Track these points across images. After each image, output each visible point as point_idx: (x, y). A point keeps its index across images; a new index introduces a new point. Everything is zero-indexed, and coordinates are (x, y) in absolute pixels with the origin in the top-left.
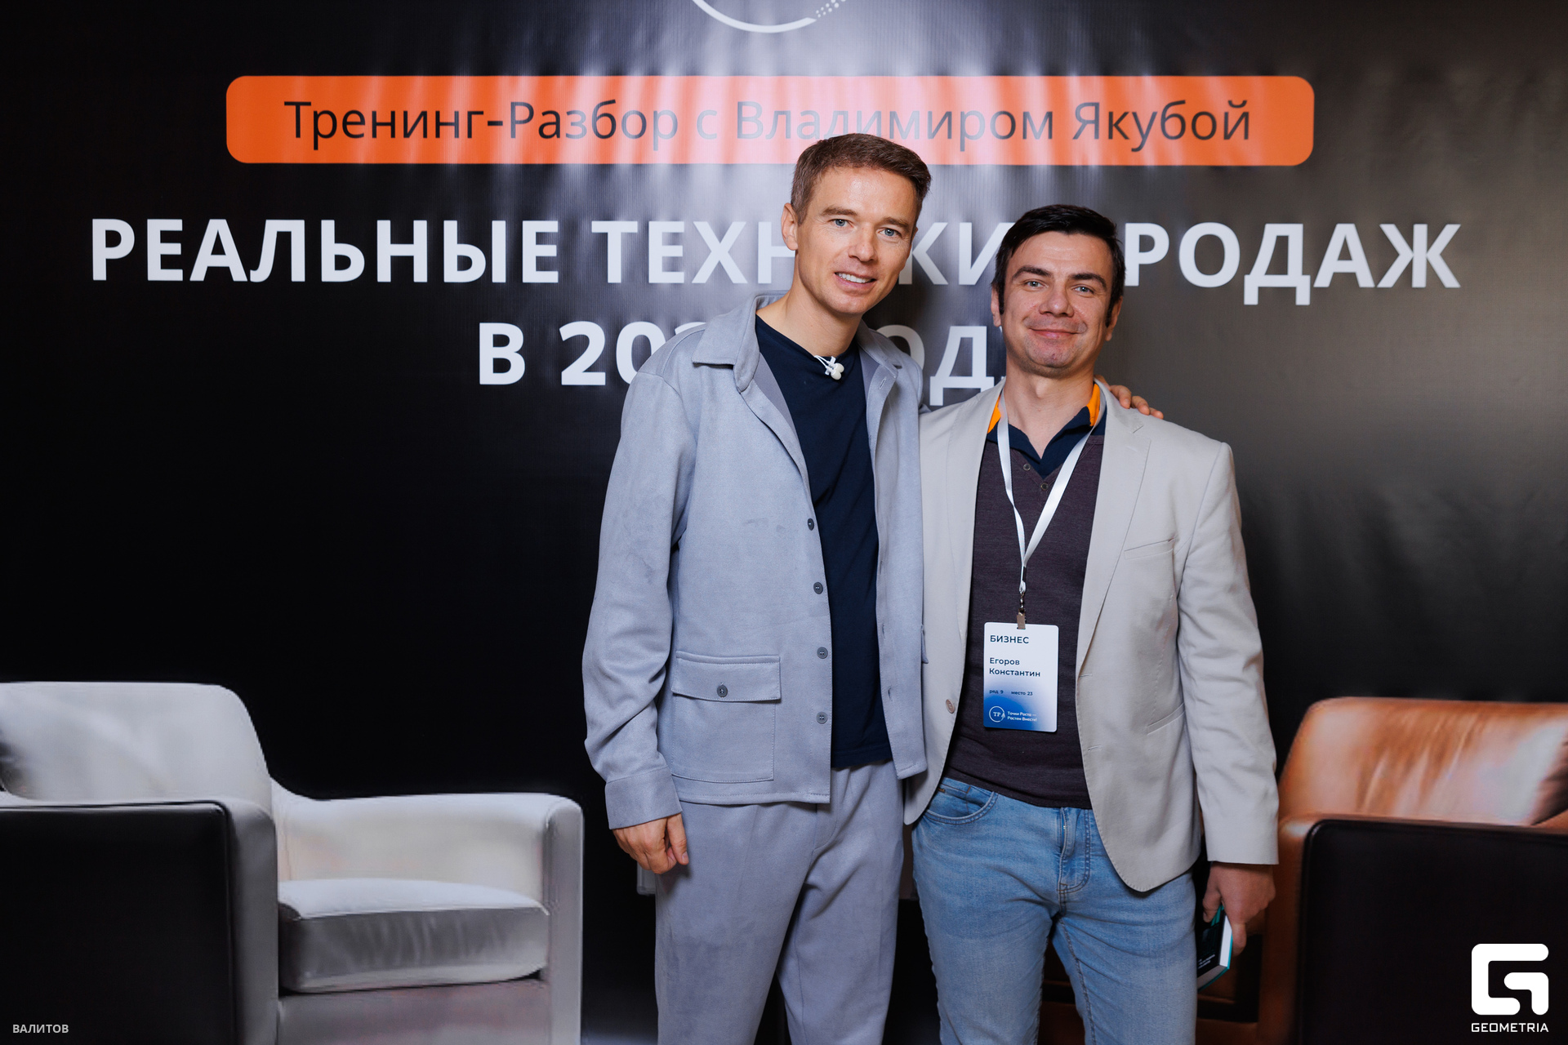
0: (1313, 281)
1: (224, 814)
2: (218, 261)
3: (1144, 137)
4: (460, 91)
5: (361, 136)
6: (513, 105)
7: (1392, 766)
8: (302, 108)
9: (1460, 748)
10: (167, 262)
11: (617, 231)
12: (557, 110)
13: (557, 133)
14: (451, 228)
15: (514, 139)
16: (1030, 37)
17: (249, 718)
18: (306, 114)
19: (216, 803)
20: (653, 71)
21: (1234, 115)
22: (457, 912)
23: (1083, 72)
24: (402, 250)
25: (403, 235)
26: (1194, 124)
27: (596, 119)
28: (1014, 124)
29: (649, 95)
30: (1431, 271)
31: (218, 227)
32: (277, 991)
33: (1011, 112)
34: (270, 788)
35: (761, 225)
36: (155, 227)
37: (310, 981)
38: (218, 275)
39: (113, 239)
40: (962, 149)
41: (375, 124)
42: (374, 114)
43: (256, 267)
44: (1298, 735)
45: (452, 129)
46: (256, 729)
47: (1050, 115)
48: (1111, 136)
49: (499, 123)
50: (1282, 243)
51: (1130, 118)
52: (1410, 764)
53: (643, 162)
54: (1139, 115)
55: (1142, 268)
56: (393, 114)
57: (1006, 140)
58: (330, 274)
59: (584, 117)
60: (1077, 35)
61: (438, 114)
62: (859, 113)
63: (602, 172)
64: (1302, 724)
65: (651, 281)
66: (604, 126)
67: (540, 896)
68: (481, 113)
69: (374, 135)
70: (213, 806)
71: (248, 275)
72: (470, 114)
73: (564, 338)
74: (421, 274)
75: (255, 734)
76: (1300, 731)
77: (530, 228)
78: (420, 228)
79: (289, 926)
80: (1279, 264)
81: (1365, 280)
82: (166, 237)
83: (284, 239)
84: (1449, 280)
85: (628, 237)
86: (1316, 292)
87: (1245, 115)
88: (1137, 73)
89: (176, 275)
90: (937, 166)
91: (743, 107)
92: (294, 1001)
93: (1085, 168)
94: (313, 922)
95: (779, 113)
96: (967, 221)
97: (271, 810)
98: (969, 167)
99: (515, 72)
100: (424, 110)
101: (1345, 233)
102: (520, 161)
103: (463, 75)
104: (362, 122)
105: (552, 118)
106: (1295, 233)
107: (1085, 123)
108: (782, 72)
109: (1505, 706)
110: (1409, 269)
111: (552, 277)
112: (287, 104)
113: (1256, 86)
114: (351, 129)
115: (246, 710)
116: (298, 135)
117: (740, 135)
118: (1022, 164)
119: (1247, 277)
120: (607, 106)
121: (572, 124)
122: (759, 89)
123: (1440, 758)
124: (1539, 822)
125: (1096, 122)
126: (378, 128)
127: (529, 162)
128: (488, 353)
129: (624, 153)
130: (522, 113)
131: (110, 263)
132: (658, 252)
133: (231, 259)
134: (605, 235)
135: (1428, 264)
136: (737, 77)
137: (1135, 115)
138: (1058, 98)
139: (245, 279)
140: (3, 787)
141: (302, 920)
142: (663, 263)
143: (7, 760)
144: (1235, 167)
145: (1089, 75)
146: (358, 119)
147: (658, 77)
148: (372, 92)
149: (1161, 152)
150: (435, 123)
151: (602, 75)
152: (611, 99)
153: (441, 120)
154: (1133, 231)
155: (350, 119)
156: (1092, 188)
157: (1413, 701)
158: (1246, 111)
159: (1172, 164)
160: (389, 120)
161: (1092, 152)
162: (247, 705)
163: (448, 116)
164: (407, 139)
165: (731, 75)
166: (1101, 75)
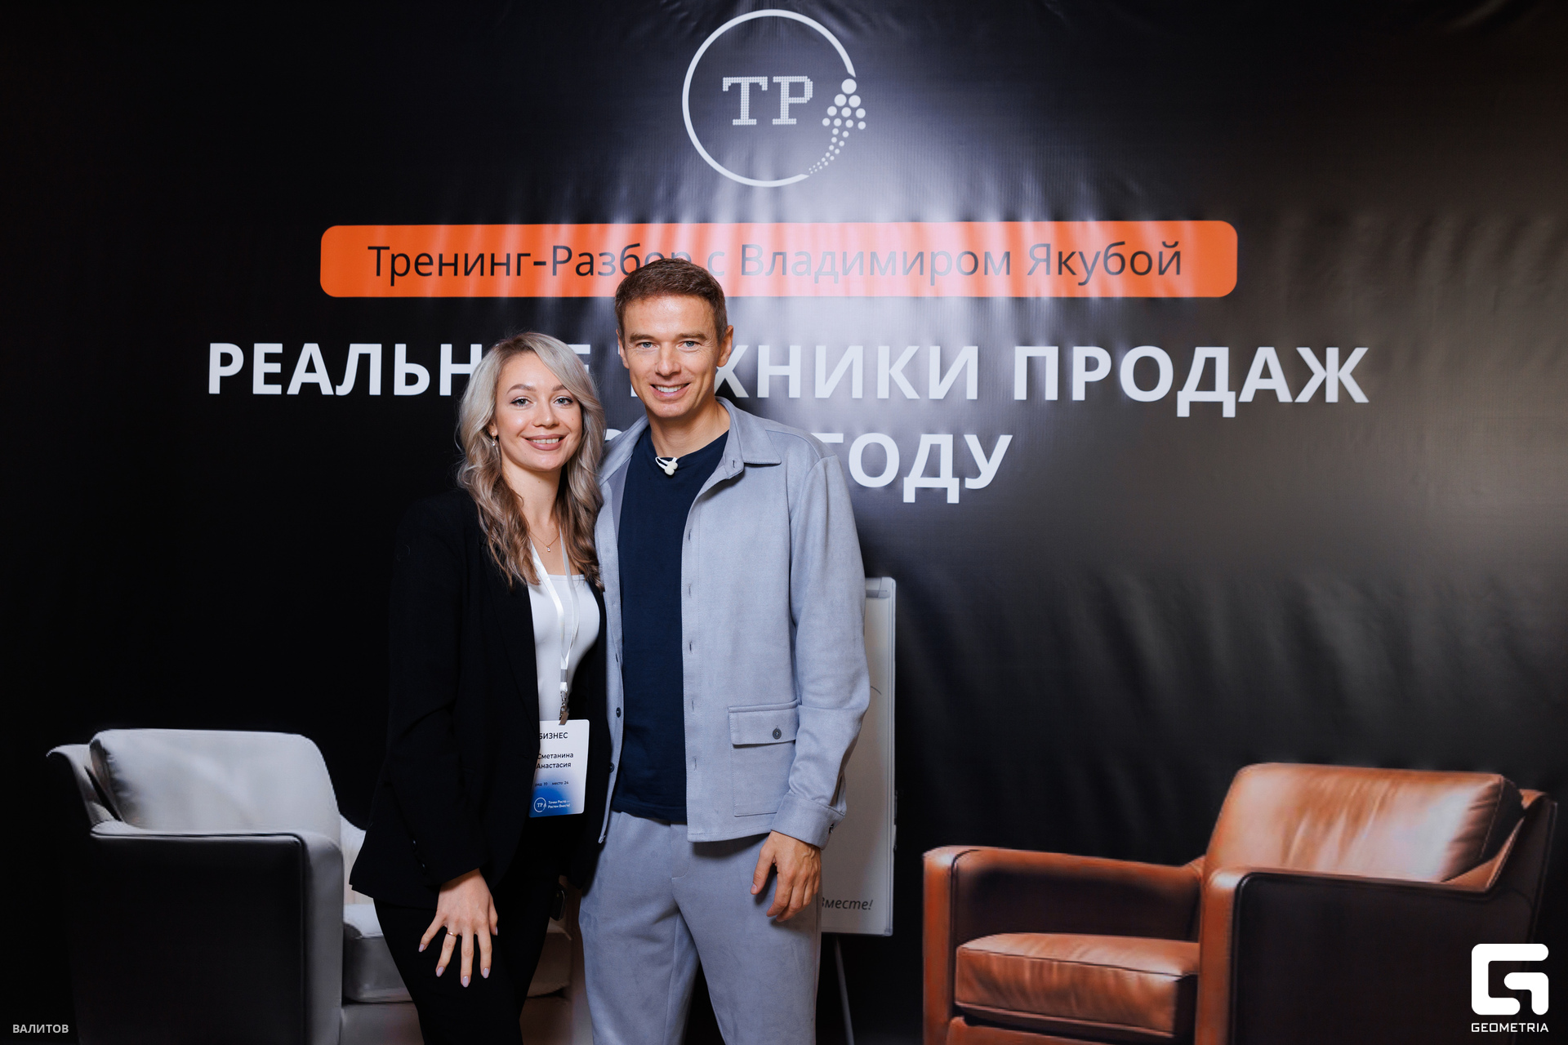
0: (1238, 396)
1: (300, 845)
2: (311, 378)
3: (1089, 273)
4: (512, 237)
5: (430, 274)
7: (1313, 825)
8: (382, 251)
9: (1375, 810)
10: (269, 379)
12: (588, 252)
13: (591, 271)
15: (555, 277)
16: (991, 188)
17: (324, 763)
18: (386, 256)
19: (295, 836)
20: (672, 219)
21: (1168, 254)
23: (1036, 219)
24: (461, 369)
25: (462, 356)
26: (1132, 261)
27: (623, 259)
28: (976, 263)
29: (668, 239)
30: (1342, 387)
31: (311, 350)
32: (341, 1000)
33: (973, 252)
34: (339, 824)
35: (760, 347)
36: (261, 349)
37: (368, 992)
38: (310, 389)
39: (226, 360)
40: (933, 284)
41: (441, 264)
42: (441, 256)
43: (341, 383)
44: (1228, 796)
45: (505, 267)
46: (330, 773)
47: (1008, 254)
48: (1060, 272)
49: (543, 263)
50: (1210, 363)
51: (1077, 256)
52: (1329, 825)
54: (1084, 254)
55: (1088, 384)
56: (456, 256)
57: (970, 276)
58: (401, 389)
59: (612, 261)
60: (1031, 188)
61: (493, 256)
62: (845, 254)
64: (1232, 787)
68: (529, 255)
69: (440, 274)
70: (292, 838)
71: (334, 390)
72: (519, 256)
75: (329, 777)
76: (1230, 792)
78: (476, 351)
79: (353, 944)
80: (1207, 383)
81: (1284, 396)
82: (269, 358)
83: (364, 360)
84: (1359, 396)
86: (1240, 406)
87: (1177, 254)
88: (1083, 220)
89: (276, 389)
90: (911, 298)
91: (747, 250)
92: (355, 1010)
93: (1038, 299)
94: (374, 941)
95: (776, 254)
96: (936, 345)
97: (339, 843)
98: (938, 298)
99: (557, 221)
100: (482, 253)
101: (1266, 355)
102: (560, 295)
103: (514, 223)
104: (431, 263)
105: (587, 259)
106: (1221, 355)
107: (1038, 261)
108: (779, 218)
109: (1415, 773)
110: (1323, 387)
112: (370, 248)
113: (1187, 229)
114: (420, 267)
115: (321, 756)
116: (378, 274)
117: (743, 272)
118: (983, 296)
119: (1179, 393)
120: (633, 249)
121: (604, 264)
122: (760, 233)
123: (1356, 819)
124: (1449, 879)
125: (1048, 260)
126: (444, 267)
127: (567, 296)
130: (562, 255)
131: (223, 379)
133: (321, 377)
135: (1340, 383)
136: (742, 224)
137: (1081, 254)
138: (1015, 240)
139: (332, 393)
140: (121, 817)
141: (364, 938)
143: (125, 795)
144: (1169, 298)
145: (1042, 221)
146: (427, 260)
147: (676, 224)
148: (439, 238)
149: (1103, 285)
150: (490, 264)
151: (629, 223)
152: (637, 243)
153: (496, 261)
154: (1079, 354)
155: (421, 260)
156: (1045, 316)
157: (1331, 768)
158: (1178, 250)
159: (1114, 296)
160: (453, 261)
161: (1044, 286)
162: (322, 752)
163: (499, 259)
164: (467, 277)
165: (736, 222)
166: (1052, 220)
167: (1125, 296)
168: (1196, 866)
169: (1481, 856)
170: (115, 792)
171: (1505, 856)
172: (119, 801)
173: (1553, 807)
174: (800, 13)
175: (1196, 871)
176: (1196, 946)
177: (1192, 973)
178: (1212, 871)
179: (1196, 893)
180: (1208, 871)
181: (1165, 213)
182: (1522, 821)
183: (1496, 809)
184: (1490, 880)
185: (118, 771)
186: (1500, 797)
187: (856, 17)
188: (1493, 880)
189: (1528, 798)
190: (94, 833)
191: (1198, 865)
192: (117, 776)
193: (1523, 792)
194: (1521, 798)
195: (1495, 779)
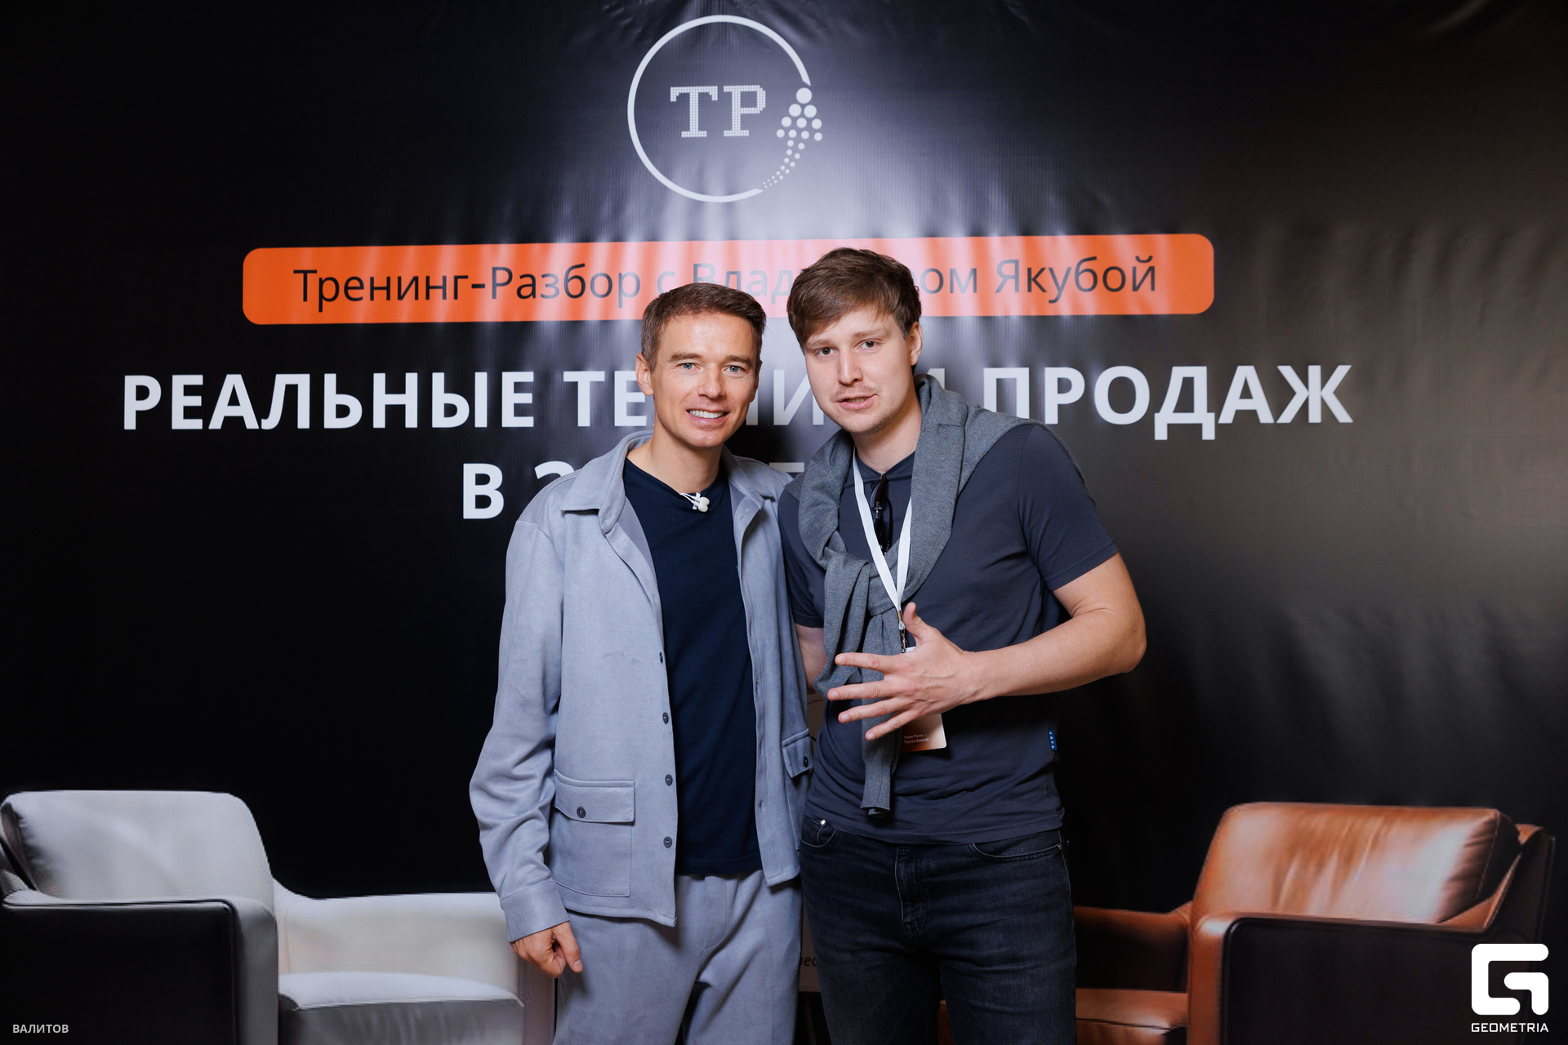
0: (1217, 417)
1: (231, 911)
2: (234, 411)
3: (1060, 289)
4: (448, 258)
5: (361, 299)
6: (495, 270)
7: (1304, 867)
8: (309, 275)
9: (1368, 850)
10: (189, 413)
11: (586, 380)
12: (530, 273)
13: (533, 294)
14: (438, 379)
15: (494, 300)
16: (955, 202)
17: (255, 824)
18: (313, 280)
19: (224, 902)
20: (618, 238)
21: (1142, 269)
22: (440, 1003)
23: (1003, 234)
24: (395, 399)
25: (396, 386)
26: (1105, 278)
27: (567, 281)
28: (942, 280)
29: (615, 259)
30: (1325, 407)
31: (234, 382)
33: (938, 269)
34: (273, 887)
36: (179, 382)
38: (234, 423)
39: (142, 393)
41: (373, 288)
42: (372, 280)
43: (266, 416)
44: (1215, 838)
45: (441, 291)
46: (261, 833)
47: (974, 271)
48: (1030, 290)
49: (482, 286)
50: (1188, 383)
51: (1047, 272)
52: (1321, 866)
53: (610, 319)
54: (1054, 270)
55: (1060, 406)
56: (389, 279)
57: (935, 295)
58: (331, 421)
59: (556, 283)
60: (997, 202)
61: (428, 278)
63: (573, 328)
64: (1218, 828)
65: (616, 425)
66: (574, 287)
67: (515, 989)
68: (466, 277)
69: (372, 298)
70: (221, 905)
71: (259, 423)
72: (456, 278)
73: (539, 477)
74: (411, 421)
75: (260, 838)
76: (1216, 834)
77: (509, 379)
78: (412, 380)
79: (288, 1015)
80: (1186, 403)
81: (1265, 417)
82: (189, 390)
83: (291, 392)
84: (1343, 416)
85: (596, 386)
86: (1220, 428)
87: (1152, 269)
88: (1052, 235)
89: (196, 424)
91: (699, 269)
93: (1007, 317)
94: (310, 1012)
95: (729, 274)
97: (273, 908)
99: (496, 241)
100: (416, 275)
101: (1246, 374)
102: (500, 319)
103: (450, 244)
104: (362, 287)
105: (529, 281)
106: (1200, 375)
107: (1006, 278)
108: (732, 236)
109: (1408, 809)
110: (1305, 406)
111: (528, 422)
112: (296, 272)
113: (1162, 243)
114: (350, 292)
115: (252, 816)
116: (305, 299)
118: (949, 315)
119: (1156, 415)
120: (578, 269)
121: (547, 286)
122: (713, 250)
123: (1348, 860)
124: (1445, 920)
125: (1016, 277)
126: (375, 292)
127: (508, 320)
128: (470, 490)
129: (592, 310)
130: (502, 277)
131: (138, 413)
132: (623, 398)
133: (245, 410)
134: (576, 383)
135: (1323, 401)
136: (693, 242)
137: (1051, 270)
138: (981, 256)
139: (257, 427)
140: (35, 886)
141: (300, 1010)
142: (628, 408)
143: (39, 862)
144: (1143, 316)
145: (1009, 235)
146: (357, 284)
147: (623, 243)
148: (370, 261)
149: (1075, 303)
150: (425, 287)
151: (573, 242)
152: (581, 263)
153: (431, 284)
154: (1052, 375)
155: (350, 285)
156: (1014, 336)
157: (1322, 806)
158: (1152, 265)
159: (1087, 314)
160: (385, 285)
161: (1013, 304)
162: (253, 812)
163: (436, 281)
164: (400, 301)
165: (687, 240)
166: (1020, 235)
167: (1098, 313)
168: (1183, 913)
169: (1478, 896)
170: (29, 859)
171: (1503, 894)
172: (33, 868)
173: (1551, 842)
174: (751, 19)
175: (1182, 917)
176: (1184, 996)
177: (1180, 1026)
178: (1200, 917)
179: (1184, 938)
180: (1195, 918)
181: (1139, 226)
182: (1519, 857)
183: (1493, 846)
184: (1487, 920)
185: (32, 836)
186: (1496, 832)
187: (810, 23)
188: (1490, 920)
189: (1525, 833)
190: (6, 903)
191: (1185, 912)
192: (30, 842)
193: (1520, 827)
194: (1518, 833)
195: (1491, 814)
